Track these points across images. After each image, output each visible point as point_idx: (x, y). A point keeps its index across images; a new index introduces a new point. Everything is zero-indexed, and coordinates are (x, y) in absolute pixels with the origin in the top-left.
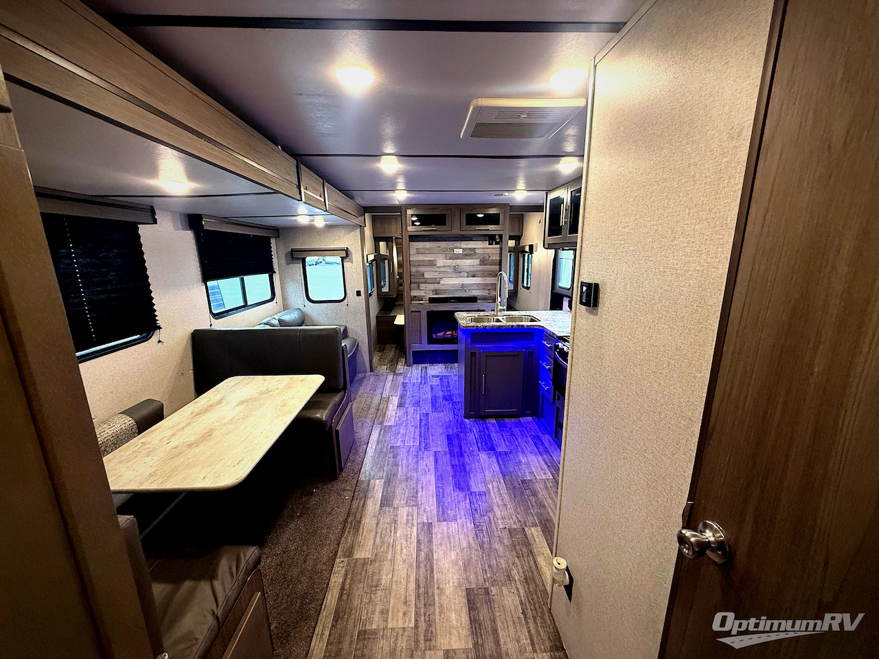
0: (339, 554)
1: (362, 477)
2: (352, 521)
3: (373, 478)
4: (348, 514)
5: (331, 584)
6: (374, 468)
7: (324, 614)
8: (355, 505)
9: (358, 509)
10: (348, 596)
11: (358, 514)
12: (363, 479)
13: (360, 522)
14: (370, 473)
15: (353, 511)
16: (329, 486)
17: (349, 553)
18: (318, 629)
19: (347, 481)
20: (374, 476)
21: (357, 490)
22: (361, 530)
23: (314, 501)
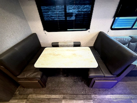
0: (64, 95)
1: (93, 96)
2: (74, 96)
3: (93, 101)
4: (76, 95)
5: (56, 95)
6: (99, 100)
7: (50, 95)
8: (81, 96)
9: (79, 97)
10: (53, 101)
11: (77, 98)
12: (92, 96)
13: (74, 99)
14: (96, 98)
15: (78, 96)
16: (86, 86)
17: (64, 98)
18: (48, 95)
19: (89, 91)
20: (95, 101)
21: (86, 95)
22: (71, 100)
23: (80, 83)
